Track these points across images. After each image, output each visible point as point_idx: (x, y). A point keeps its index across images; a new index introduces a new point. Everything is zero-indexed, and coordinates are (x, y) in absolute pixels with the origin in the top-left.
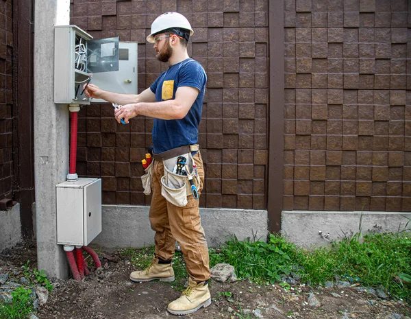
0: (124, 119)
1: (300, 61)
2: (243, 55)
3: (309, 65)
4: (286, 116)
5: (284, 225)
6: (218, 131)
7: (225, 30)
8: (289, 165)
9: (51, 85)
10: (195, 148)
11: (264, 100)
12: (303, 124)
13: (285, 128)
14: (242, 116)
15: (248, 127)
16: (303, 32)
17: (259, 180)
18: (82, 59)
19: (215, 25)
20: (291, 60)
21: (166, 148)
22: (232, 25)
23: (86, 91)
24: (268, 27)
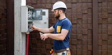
0: (43, 39)
1: (103, 14)
2: (83, 12)
3: (107, 15)
4: (99, 33)
6: (75, 39)
7: (77, 4)
8: (100, 51)
9: (20, 26)
10: (68, 49)
11: (91, 28)
12: (105, 36)
13: (98, 38)
14: (83, 34)
15: (85, 37)
16: (105, 4)
18: (30, 16)
19: (74, 2)
20: (100, 14)
21: (58, 49)
22: (80, 2)
23: (32, 28)
24: (92, 2)
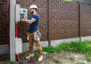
2: (44, 13)
3: (54, 15)
5: (51, 43)
8: (51, 32)
11: (47, 21)
12: (53, 25)
14: (44, 24)
16: (53, 9)
17: (47, 36)
19: (39, 7)
20: (51, 14)
22: (42, 7)
